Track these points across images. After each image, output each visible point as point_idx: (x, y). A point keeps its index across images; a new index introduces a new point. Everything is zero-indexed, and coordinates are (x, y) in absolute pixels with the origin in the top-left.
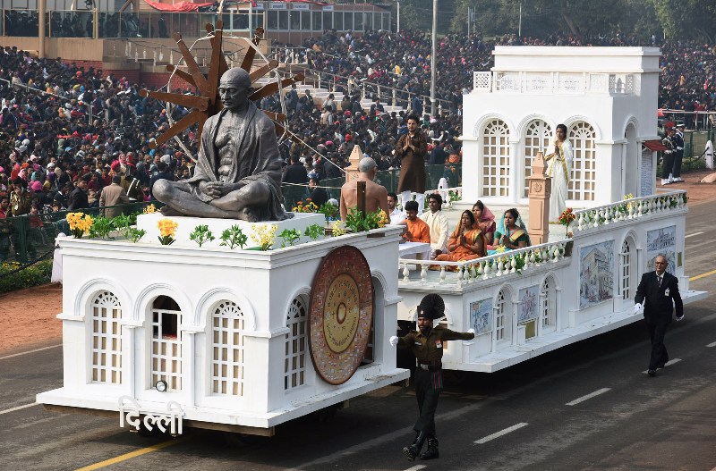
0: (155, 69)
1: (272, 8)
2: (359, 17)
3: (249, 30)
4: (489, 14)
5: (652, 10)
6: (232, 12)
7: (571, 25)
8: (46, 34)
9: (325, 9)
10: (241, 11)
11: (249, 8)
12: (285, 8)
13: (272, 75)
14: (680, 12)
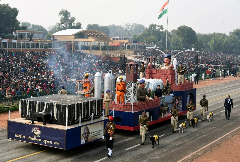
0: (112, 56)
1: (134, 45)
3: (130, 49)
4: (177, 46)
5: (209, 45)
6: (127, 46)
8: (91, 50)
11: (130, 45)
12: (137, 45)
13: (134, 58)
14: (215, 46)
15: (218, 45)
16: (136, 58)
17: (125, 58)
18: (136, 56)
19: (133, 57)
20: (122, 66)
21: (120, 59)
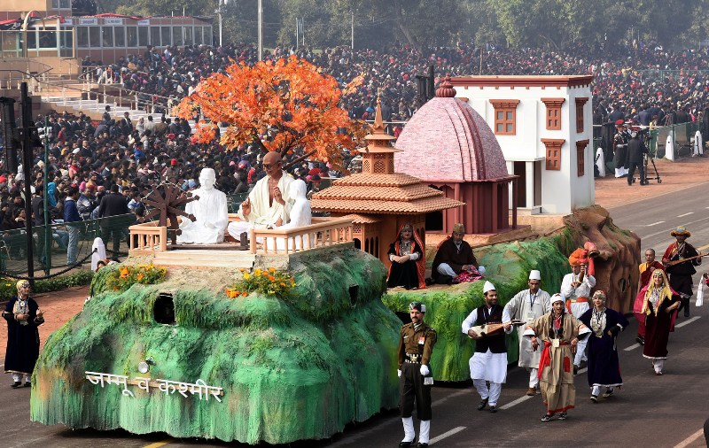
1: (82, 24)
2: (177, 31)
3: (57, 49)
4: (319, 24)
5: (495, 17)
6: (37, 30)
7: (407, 35)
9: (140, 24)
10: (47, 28)
11: (57, 25)
12: (96, 24)
13: (84, 97)
14: (524, 18)
15: (541, 11)
16: (93, 97)
17: (29, 103)
18: (89, 86)
19: (78, 95)
20: (16, 144)
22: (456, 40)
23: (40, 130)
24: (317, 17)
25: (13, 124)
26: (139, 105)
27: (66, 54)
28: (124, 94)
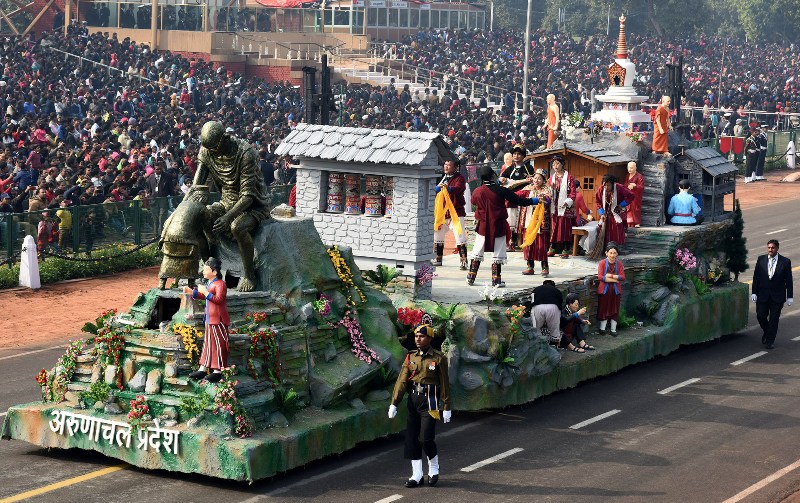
0: (260, 61)
1: (372, 6)
2: (454, 16)
3: (350, 26)
4: (578, 15)
5: (736, 14)
6: (333, 9)
7: (657, 26)
8: (158, 27)
9: (423, 7)
10: (342, 8)
11: (350, 5)
12: (384, 6)
13: (371, 69)
14: (762, 16)
15: (778, 10)
16: (379, 70)
17: (327, 72)
18: (375, 60)
19: (366, 67)
20: (315, 109)
21: (299, 74)
22: (699, 34)
23: (336, 96)
24: (577, 8)
25: (314, 91)
26: (419, 79)
27: (357, 31)
28: (406, 69)
